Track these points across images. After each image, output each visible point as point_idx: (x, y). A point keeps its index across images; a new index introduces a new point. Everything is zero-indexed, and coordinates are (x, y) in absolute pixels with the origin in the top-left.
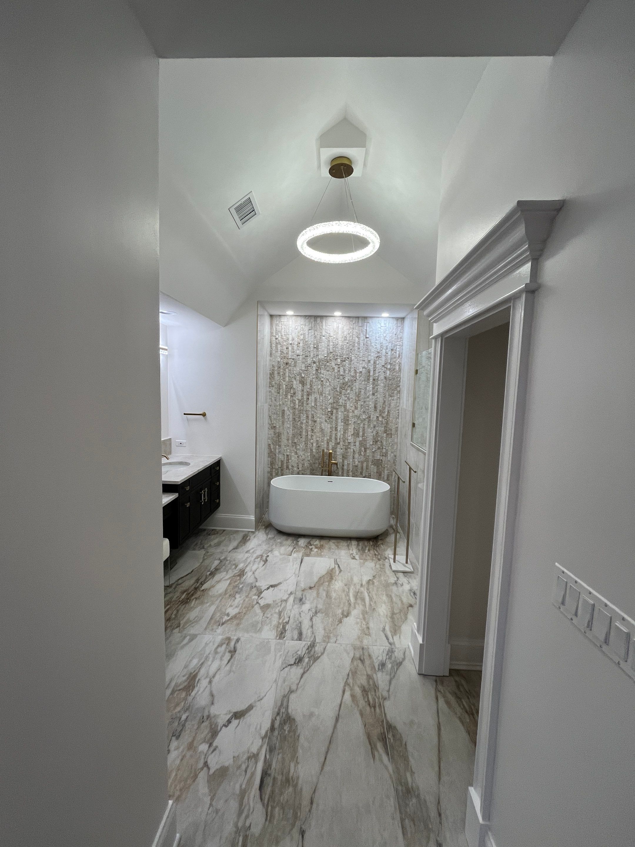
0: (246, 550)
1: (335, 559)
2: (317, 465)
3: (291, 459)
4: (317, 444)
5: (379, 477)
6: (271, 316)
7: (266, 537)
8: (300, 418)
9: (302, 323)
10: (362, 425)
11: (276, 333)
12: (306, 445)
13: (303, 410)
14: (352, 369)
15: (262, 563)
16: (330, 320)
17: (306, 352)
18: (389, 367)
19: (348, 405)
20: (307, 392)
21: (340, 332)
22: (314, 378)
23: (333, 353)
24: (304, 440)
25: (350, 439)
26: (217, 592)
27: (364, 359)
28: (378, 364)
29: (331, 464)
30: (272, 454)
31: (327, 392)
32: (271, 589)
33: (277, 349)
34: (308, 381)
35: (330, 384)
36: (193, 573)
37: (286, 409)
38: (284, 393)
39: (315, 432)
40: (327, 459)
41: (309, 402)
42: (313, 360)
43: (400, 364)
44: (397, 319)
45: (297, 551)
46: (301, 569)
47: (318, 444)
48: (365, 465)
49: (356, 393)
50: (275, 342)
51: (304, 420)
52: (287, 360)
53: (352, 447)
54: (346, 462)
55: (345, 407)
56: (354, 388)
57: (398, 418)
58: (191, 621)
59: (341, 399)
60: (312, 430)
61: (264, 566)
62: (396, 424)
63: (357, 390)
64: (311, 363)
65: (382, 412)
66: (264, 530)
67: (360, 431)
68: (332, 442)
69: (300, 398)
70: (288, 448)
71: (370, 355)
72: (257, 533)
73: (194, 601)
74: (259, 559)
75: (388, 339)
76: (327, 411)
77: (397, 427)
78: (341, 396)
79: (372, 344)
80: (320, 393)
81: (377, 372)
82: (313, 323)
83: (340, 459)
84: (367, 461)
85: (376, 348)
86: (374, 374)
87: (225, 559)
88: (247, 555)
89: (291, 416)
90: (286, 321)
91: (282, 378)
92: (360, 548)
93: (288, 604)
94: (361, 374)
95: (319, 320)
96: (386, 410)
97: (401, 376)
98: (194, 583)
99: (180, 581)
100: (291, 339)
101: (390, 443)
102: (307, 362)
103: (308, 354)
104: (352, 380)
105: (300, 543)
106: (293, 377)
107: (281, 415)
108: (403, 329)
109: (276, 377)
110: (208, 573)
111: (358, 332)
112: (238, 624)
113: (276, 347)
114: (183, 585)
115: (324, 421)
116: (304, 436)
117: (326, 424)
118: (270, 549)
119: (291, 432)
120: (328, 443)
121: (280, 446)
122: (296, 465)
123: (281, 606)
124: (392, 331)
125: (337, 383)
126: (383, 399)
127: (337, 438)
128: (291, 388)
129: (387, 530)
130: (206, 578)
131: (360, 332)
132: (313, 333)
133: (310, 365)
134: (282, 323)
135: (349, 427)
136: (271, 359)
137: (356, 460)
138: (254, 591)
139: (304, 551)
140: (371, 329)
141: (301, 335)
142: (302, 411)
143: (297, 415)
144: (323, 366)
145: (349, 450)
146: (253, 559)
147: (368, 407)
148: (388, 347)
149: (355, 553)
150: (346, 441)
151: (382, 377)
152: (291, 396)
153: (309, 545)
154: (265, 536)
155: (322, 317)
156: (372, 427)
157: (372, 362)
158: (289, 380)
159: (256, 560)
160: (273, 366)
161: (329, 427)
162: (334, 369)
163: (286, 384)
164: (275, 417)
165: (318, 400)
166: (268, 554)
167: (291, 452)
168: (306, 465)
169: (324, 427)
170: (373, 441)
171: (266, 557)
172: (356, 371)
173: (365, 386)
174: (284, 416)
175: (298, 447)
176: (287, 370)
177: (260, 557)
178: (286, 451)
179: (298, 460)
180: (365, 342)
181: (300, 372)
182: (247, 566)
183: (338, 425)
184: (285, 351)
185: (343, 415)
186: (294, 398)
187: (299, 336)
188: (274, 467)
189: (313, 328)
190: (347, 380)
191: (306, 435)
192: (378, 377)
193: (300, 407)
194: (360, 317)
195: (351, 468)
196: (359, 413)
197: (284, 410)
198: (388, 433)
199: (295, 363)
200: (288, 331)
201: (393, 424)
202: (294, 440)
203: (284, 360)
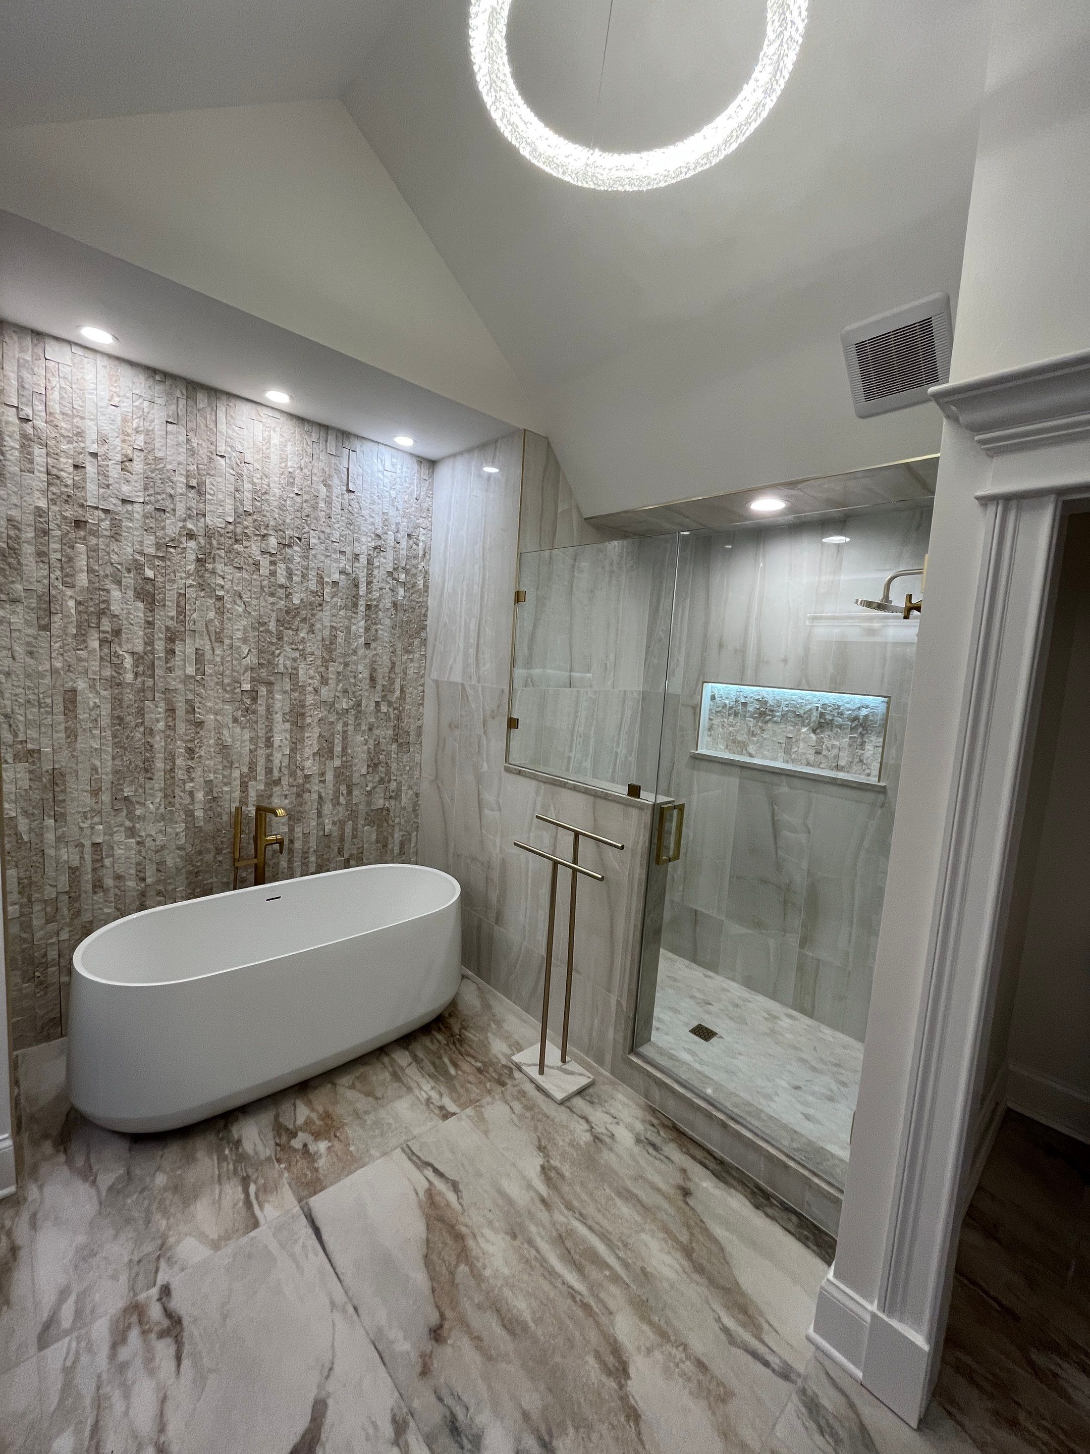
1: (403, 1151)
2: (209, 857)
3: (113, 856)
4: (206, 795)
7: (93, 1191)
8: (143, 716)
9: (137, 392)
10: (339, 727)
11: (19, 395)
12: (169, 799)
13: (153, 691)
14: (312, 574)
15: (164, 1349)
16: (242, 413)
17: (159, 497)
18: (402, 577)
19: (301, 672)
20: (168, 629)
21: (274, 459)
22: (191, 586)
23: (255, 517)
24: (158, 783)
25: (310, 766)
27: (343, 549)
28: (379, 567)
29: (262, 848)
31: (239, 635)
33: (31, 462)
34: (171, 597)
35: (245, 610)
37: (81, 685)
39: (200, 757)
41: (177, 661)
42: (184, 527)
43: (426, 575)
44: (421, 459)
45: (265, 1189)
47: (211, 791)
48: (349, 827)
49: (323, 640)
51: (158, 721)
52: (80, 510)
53: (316, 788)
54: (298, 830)
55: (293, 676)
56: (318, 626)
57: (423, 704)
59: (282, 655)
60: (190, 751)
61: (186, 1363)
62: (419, 719)
63: (327, 633)
64: (180, 535)
65: (387, 690)
67: (336, 741)
68: (255, 780)
70: (97, 819)
71: (358, 540)
74: (134, 1335)
75: (400, 507)
76: (238, 690)
77: (420, 727)
78: (282, 646)
79: (364, 512)
80: (213, 638)
81: (375, 586)
82: (182, 402)
83: (283, 824)
85: (373, 524)
86: (369, 591)
88: (57, 1354)
89: (105, 710)
91: (58, 573)
92: (431, 1070)
94: (335, 589)
95: (202, 400)
96: (397, 686)
97: (430, 602)
100: (95, 437)
101: (405, 767)
102: (163, 528)
103: (169, 506)
104: (311, 604)
106: (106, 576)
107: (59, 707)
108: (432, 490)
109: (31, 566)
111: (327, 469)
113: (26, 449)
115: (228, 720)
116: (159, 775)
117: (238, 730)
118: (149, 1247)
119: (110, 763)
120: (244, 787)
121: (60, 818)
122: (133, 871)
124: (408, 488)
125: (266, 607)
126: (390, 659)
127: (272, 769)
128: (101, 613)
131: (332, 470)
132: (182, 438)
133: (174, 543)
134: (50, 364)
135: (307, 735)
137: (327, 821)
139: (286, 1175)
140: (360, 471)
141: (137, 432)
142: (149, 694)
143: (129, 706)
144: (222, 553)
145: (306, 796)
146: (102, 1362)
147: (355, 677)
148: (401, 528)
149: (434, 1095)
150: (299, 773)
151: (387, 602)
152: (103, 642)
153: (284, 1138)
154: (83, 1189)
155: (214, 392)
156: (364, 731)
157: (363, 559)
158: (90, 581)
159: (124, 1353)
161: (247, 736)
162: (257, 564)
163: (79, 599)
164: (31, 717)
165: (208, 656)
166: (161, 1279)
167: (109, 832)
168: (170, 862)
169: (229, 740)
170: (369, 766)
171: (159, 1300)
172: (322, 578)
173: (347, 623)
174: (74, 711)
175: (138, 812)
176: (81, 547)
177: (135, 1318)
178: (88, 832)
179: (140, 851)
180: (346, 502)
181: (136, 560)
182: (96, 1428)
183: (275, 730)
184: (68, 475)
185: (287, 702)
186: (115, 647)
187: (128, 435)
188: (36, 896)
189: (184, 422)
190: (296, 601)
191: (168, 767)
192: (379, 600)
193: (139, 679)
194: (333, 428)
195: (313, 844)
196: (332, 695)
197: (74, 691)
198: (400, 741)
199: (113, 525)
200: (80, 403)
201: (411, 720)
202: (122, 790)
203: (66, 506)
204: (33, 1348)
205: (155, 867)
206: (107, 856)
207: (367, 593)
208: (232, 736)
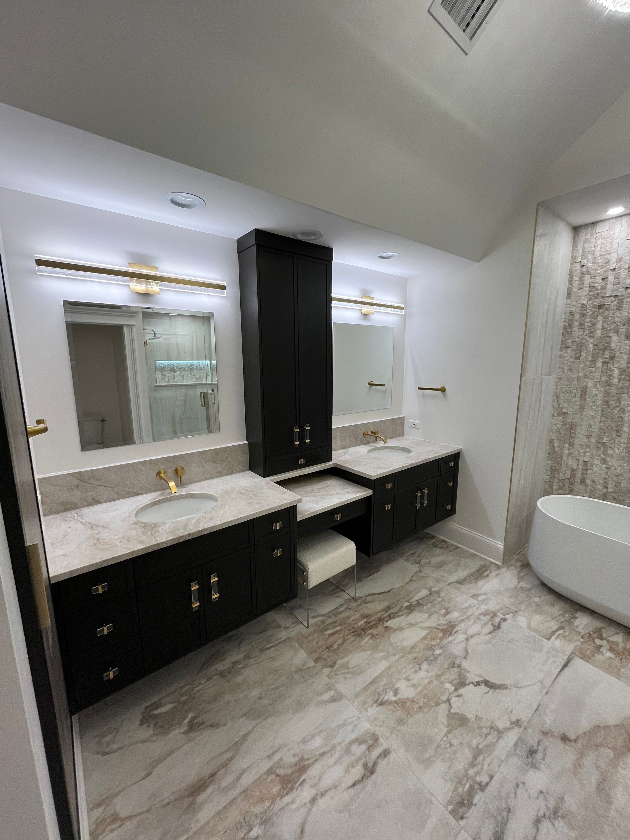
0: (473, 591)
6: (576, 229)
7: (516, 583)
11: (583, 256)
15: (490, 628)
24: (624, 439)
26: (401, 642)
30: (554, 455)
32: (483, 688)
33: (583, 284)
36: (389, 593)
37: (590, 384)
45: (565, 637)
46: (561, 679)
50: (579, 272)
52: (602, 300)
58: (348, 668)
61: (490, 636)
66: (519, 569)
70: (587, 450)
72: (504, 569)
73: (367, 638)
74: (488, 617)
87: (438, 592)
88: (472, 601)
89: (600, 397)
90: (607, 229)
91: (587, 332)
93: (501, 744)
98: (383, 610)
99: (369, 599)
100: (615, 260)
105: (577, 622)
106: (611, 329)
107: (578, 395)
109: (576, 331)
110: (406, 604)
112: (401, 722)
113: (581, 279)
114: (369, 605)
116: (625, 435)
118: (513, 608)
119: (598, 424)
121: (571, 445)
122: (602, 481)
123: (486, 736)
130: (400, 610)
134: (598, 235)
138: (453, 674)
139: (579, 643)
143: (613, 396)
146: (477, 613)
152: (604, 363)
154: (515, 581)
158: (602, 334)
159: (482, 617)
160: (572, 314)
163: (595, 343)
164: (566, 398)
166: (507, 617)
167: (592, 457)
171: (501, 619)
174: (585, 396)
175: (609, 452)
176: (600, 318)
177: (492, 615)
178: (582, 454)
179: (607, 473)
182: (463, 620)
184: (599, 284)
186: (610, 366)
188: (556, 475)
193: (621, 382)
197: (586, 387)
199: (618, 303)
200: (610, 246)
202: (602, 439)
203: (596, 300)
204: (470, 595)
206: (590, 469)
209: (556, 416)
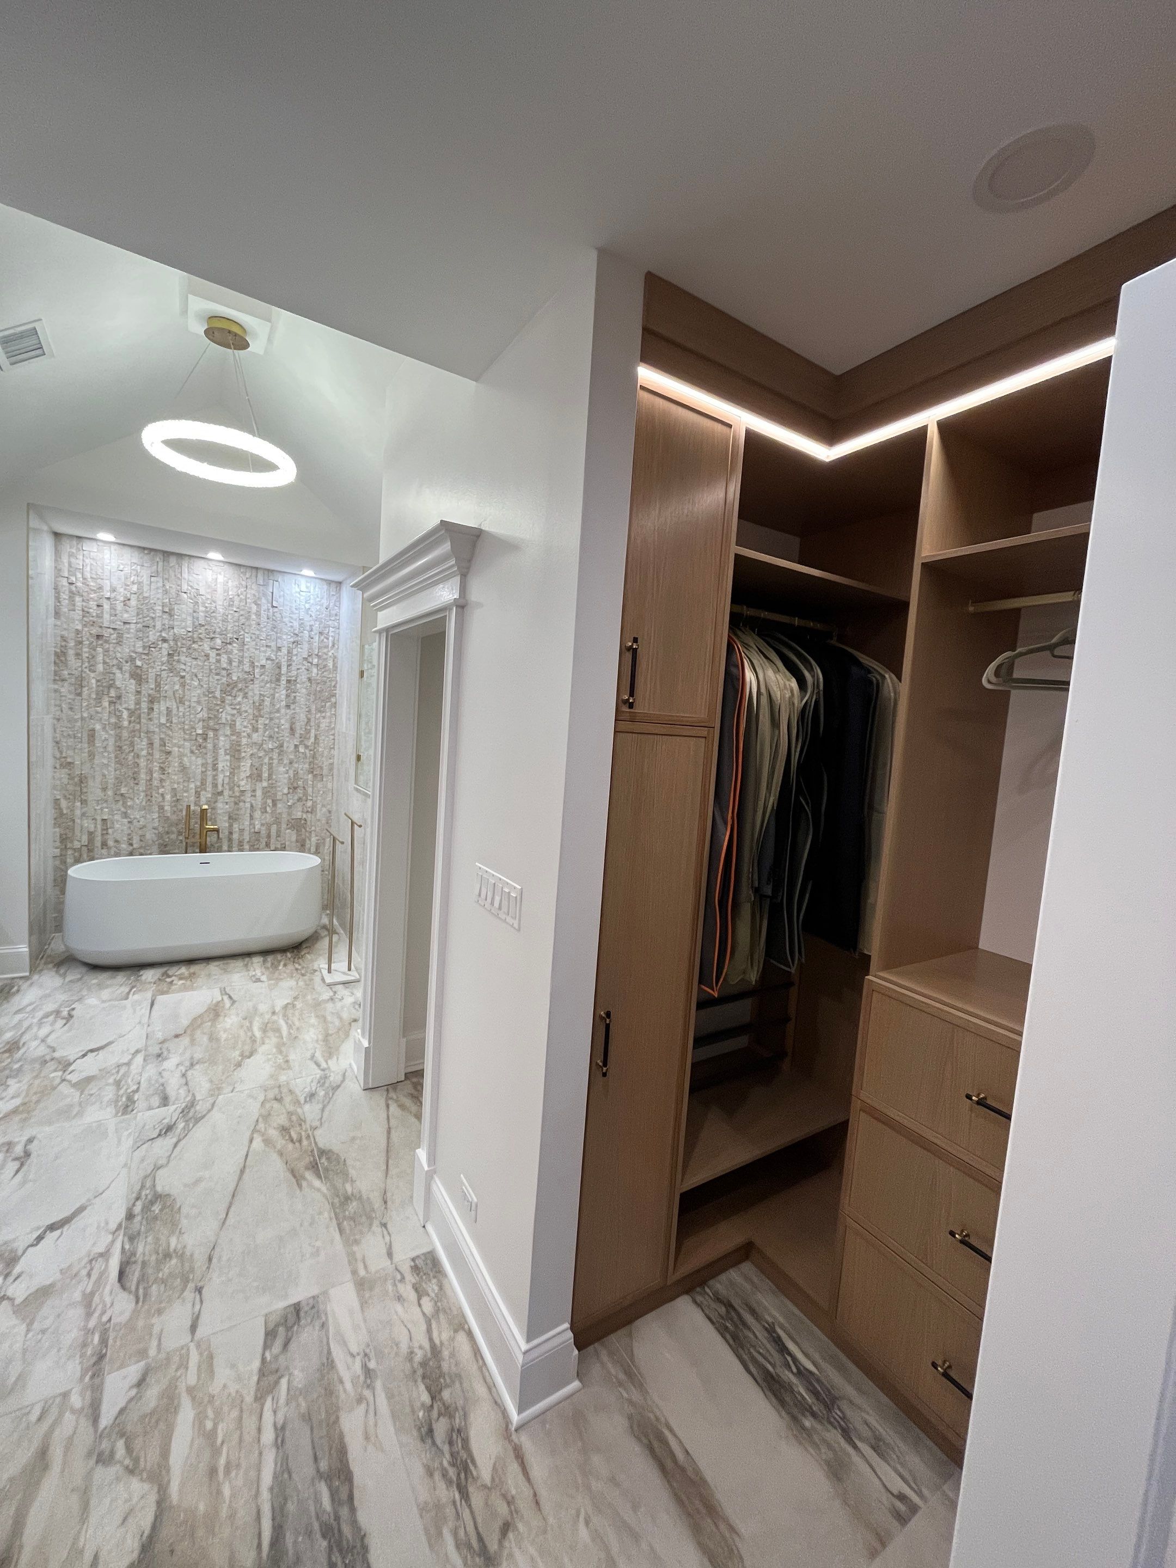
0: (15, 1008)
1: (221, 989)
2: (173, 836)
3: (113, 828)
4: (172, 797)
5: (302, 846)
6: (57, 535)
7: (62, 980)
8: (133, 746)
9: (134, 561)
10: (266, 760)
11: (69, 571)
12: (149, 798)
13: (140, 732)
14: (246, 661)
15: (61, 1022)
16: (199, 566)
17: (146, 619)
18: (315, 661)
19: (238, 724)
20: (149, 695)
21: (220, 589)
22: (164, 670)
23: (206, 627)
24: (142, 787)
25: (244, 784)
27: (269, 644)
28: (296, 655)
29: (204, 832)
30: (63, 820)
31: (195, 699)
32: (92, 1055)
33: (74, 605)
34: (152, 676)
35: (199, 684)
37: (98, 727)
38: (94, 697)
39: (168, 773)
40: (196, 823)
41: (155, 714)
42: (161, 636)
43: (335, 658)
44: (330, 582)
45: (140, 991)
46: (153, 1013)
47: (176, 795)
48: (274, 829)
49: (254, 703)
50: (66, 589)
51: (142, 750)
52: (100, 630)
53: (248, 800)
54: (235, 826)
55: (232, 726)
56: (250, 694)
57: (334, 748)
59: (224, 712)
60: (162, 769)
61: (67, 1026)
62: (330, 759)
63: (257, 698)
64: (158, 640)
65: (303, 738)
67: (264, 770)
68: (206, 790)
69: (132, 707)
70: (105, 805)
71: (281, 638)
72: (36, 977)
74: (52, 1017)
75: (313, 615)
76: (194, 733)
77: (332, 764)
78: (224, 707)
79: (284, 620)
80: (178, 701)
81: (294, 668)
82: (161, 564)
83: (225, 821)
84: (278, 822)
85: (292, 627)
86: (289, 671)
89: (111, 742)
90: (95, 551)
91: (86, 664)
92: (269, 965)
93: (133, 1067)
94: (262, 670)
95: (173, 561)
96: (312, 735)
97: (338, 679)
100: (108, 588)
101: (319, 791)
102: (148, 637)
103: (151, 623)
104: (245, 679)
105: (143, 978)
106: (113, 665)
107: (85, 739)
108: (340, 601)
109: (72, 662)
111: (257, 594)
112: (26, 1119)
113: (71, 599)
115: (187, 751)
116: (143, 782)
117: (193, 758)
118: (75, 998)
119: (112, 773)
120: (198, 794)
121: (84, 802)
122: (125, 839)
123: (117, 1072)
124: (320, 601)
125: (214, 682)
126: (306, 716)
127: (217, 784)
128: (110, 687)
129: (316, 932)
131: (261, 595)
132: (160, 584)
133: (154, 645)
134: (85, 553)
135: (242, 764)
136: (59, 623)
137: (257, 823)
138: (52, 1065)
139: (154, 988)
140: (282, 593)
141: (133, 583)
142: (137, 734)
143: (125, 740)
144: (184, 650)
145: (241, 804)
147: (278, 728)
148: (314, 628)
149: (259, 974)
150: (236, 789)
151: (304, 678)
152: (111, 703)
153: (164, 977)
154: (58, 979)
155: (180, 556)
156: (286, 764)
157: (285, 651)
158: (104, 669)
159: (45, 1020)
160: (64, 639)
161: (200, 763)
162: (207, 656)
163: (98, 678)
164: (70, 744)
165: (174, 712)
166: (73, 1006)
167: (111, 813)
168: (148, 836)
169: (188, 764)
170: (289, 788)
171: (69, 1011)
172: (253, 663)
173: (272, 692)
174: (93, 741)
175: (129, 804)
176: (99, 650)
177: (55, 1013)
178: (99, 812)
179: (130, 828)
180: (271, 614)
181: (131, 656)
182: (23, 1033)
183: (220, 759)
184: (94, 611)
185: (228, 742)
186: (118, 706)
187: (128, 586)
188: (69, 845)
189: (161, 575)
190: (235, 678)
191: (148, 778)
192: (297, 676)
193: (132, 725)
194: (261, 568)
195: (247, 838)
196: (260, 739)
197: (93, 730)
198: (315, 773)
199: (118, 637)
200: (101, 571)
201: (324, 759)
202: (120, 789)
203: (92, 628)
204: (11, 1014)
205: (138, 839)
206: (111, 828)
207: (287, 672)
208: (190, 762)
209: (58, 767)
